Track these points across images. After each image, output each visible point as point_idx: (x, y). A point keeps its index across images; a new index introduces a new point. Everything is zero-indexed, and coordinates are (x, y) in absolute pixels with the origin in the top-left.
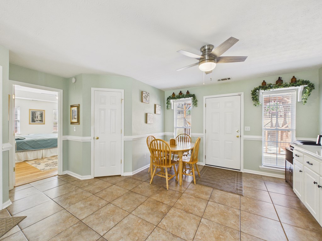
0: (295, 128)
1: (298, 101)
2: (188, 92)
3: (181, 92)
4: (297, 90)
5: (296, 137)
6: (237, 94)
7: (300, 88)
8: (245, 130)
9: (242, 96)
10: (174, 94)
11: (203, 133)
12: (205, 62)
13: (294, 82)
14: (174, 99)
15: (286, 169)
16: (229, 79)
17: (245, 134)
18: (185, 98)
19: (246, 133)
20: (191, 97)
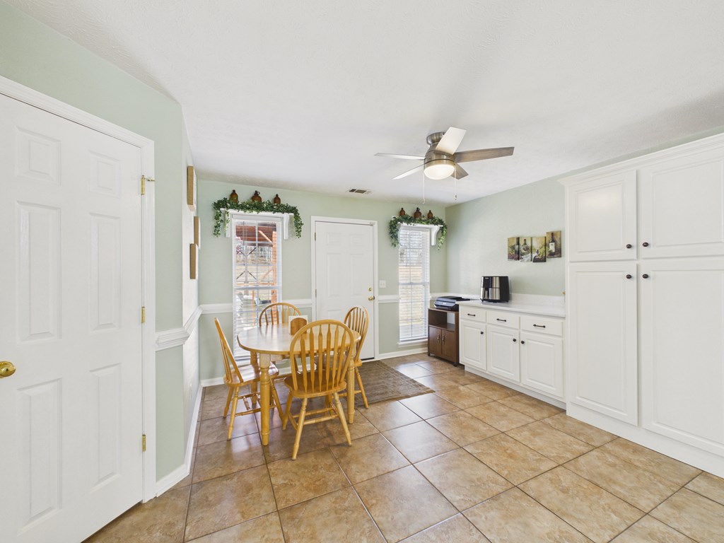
0: (429, 281)
1: (433, 244)
2: (277, 199)
3: (256, 194)
4: (431, 229)
5: (431, 292)
6: (368, 222)
7: (436, 228)
8: (381, 287)
9: (376, 226)
10: (234, 194)
11: (310, 297)
12: (443, 163)
13: (431, 219)
14: (235, 209)
15: (429, 338)
16: (362, 192)
17: (380, 294)
18: (275, 212)
19: (382, 292)
20: (288, 212)
